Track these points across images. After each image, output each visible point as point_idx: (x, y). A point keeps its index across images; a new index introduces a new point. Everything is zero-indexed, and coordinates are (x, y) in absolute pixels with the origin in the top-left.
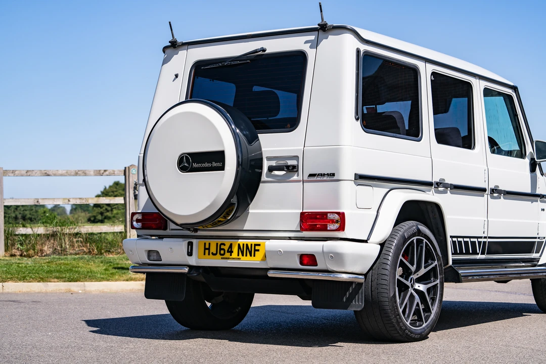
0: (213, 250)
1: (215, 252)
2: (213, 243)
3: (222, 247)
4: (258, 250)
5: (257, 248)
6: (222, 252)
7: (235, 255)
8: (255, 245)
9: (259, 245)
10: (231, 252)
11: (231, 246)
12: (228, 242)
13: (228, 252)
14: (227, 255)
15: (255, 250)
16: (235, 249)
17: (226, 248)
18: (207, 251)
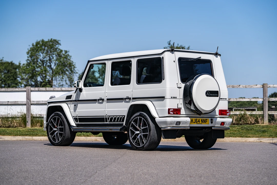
0: (194, 121)
1: (194, 122)
2: (194, 119)
3: (197, 120)
4: (207, 121)
5: (207, 120)
6: (197, 122)
7: (200, 123)
8: (206, 119)
9: (207, 119)
10: (199, 122)
11: (199, 120)
12: (198, 119)
13: (198, 122)
14: (198, 123)
15: (206, 121)
16: (200, 121)
17: (198, 120)
18: (192, 122)
